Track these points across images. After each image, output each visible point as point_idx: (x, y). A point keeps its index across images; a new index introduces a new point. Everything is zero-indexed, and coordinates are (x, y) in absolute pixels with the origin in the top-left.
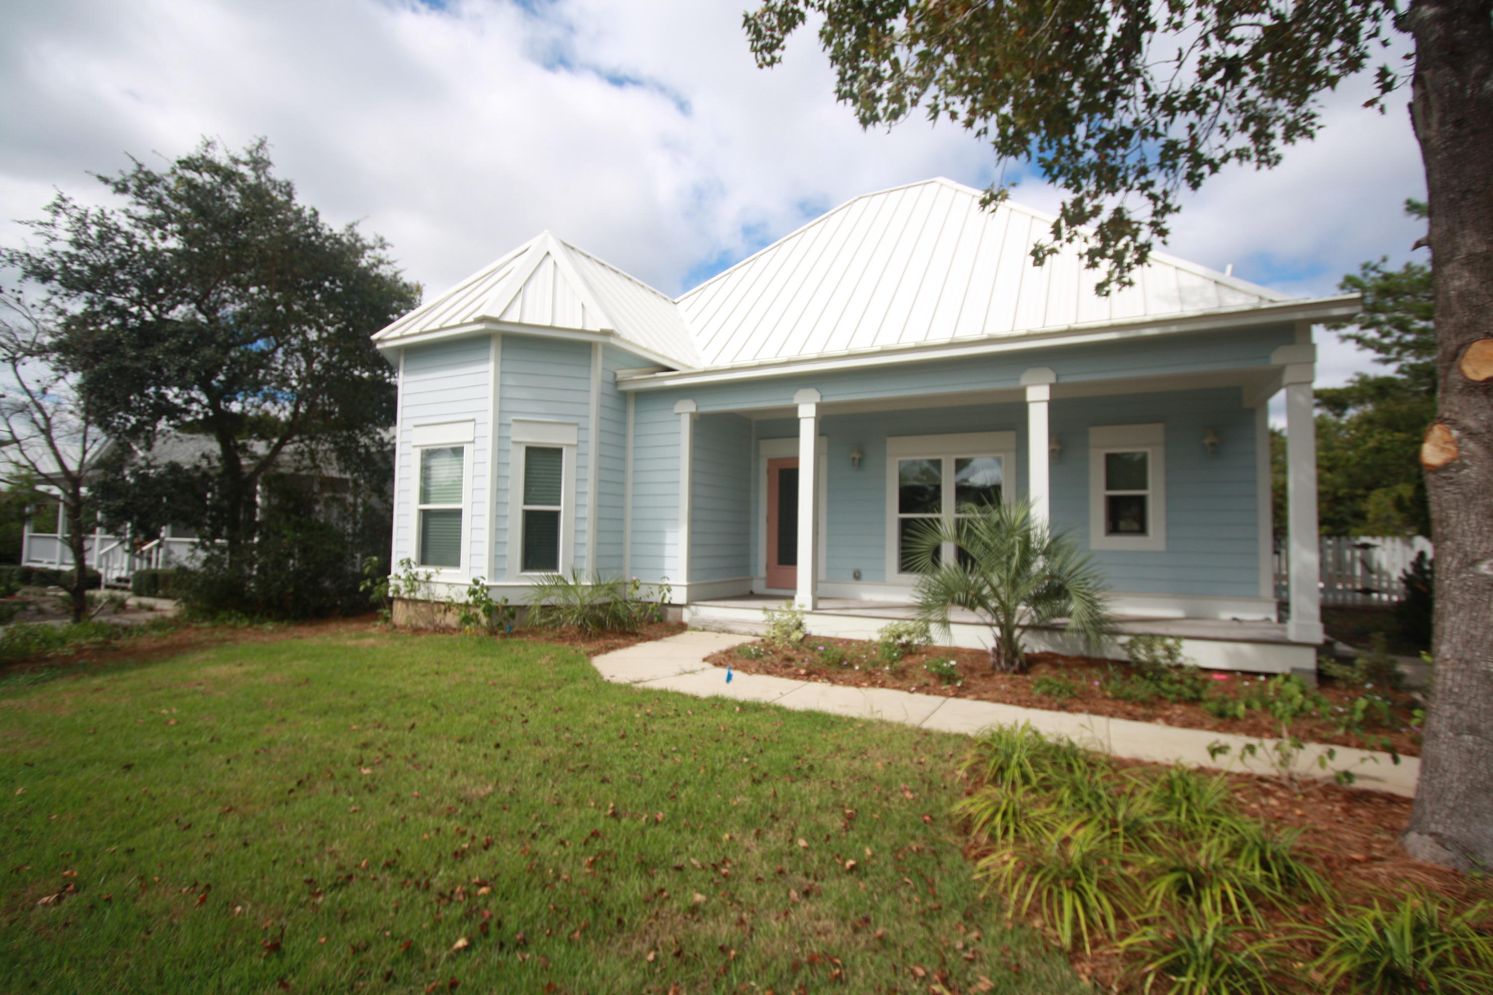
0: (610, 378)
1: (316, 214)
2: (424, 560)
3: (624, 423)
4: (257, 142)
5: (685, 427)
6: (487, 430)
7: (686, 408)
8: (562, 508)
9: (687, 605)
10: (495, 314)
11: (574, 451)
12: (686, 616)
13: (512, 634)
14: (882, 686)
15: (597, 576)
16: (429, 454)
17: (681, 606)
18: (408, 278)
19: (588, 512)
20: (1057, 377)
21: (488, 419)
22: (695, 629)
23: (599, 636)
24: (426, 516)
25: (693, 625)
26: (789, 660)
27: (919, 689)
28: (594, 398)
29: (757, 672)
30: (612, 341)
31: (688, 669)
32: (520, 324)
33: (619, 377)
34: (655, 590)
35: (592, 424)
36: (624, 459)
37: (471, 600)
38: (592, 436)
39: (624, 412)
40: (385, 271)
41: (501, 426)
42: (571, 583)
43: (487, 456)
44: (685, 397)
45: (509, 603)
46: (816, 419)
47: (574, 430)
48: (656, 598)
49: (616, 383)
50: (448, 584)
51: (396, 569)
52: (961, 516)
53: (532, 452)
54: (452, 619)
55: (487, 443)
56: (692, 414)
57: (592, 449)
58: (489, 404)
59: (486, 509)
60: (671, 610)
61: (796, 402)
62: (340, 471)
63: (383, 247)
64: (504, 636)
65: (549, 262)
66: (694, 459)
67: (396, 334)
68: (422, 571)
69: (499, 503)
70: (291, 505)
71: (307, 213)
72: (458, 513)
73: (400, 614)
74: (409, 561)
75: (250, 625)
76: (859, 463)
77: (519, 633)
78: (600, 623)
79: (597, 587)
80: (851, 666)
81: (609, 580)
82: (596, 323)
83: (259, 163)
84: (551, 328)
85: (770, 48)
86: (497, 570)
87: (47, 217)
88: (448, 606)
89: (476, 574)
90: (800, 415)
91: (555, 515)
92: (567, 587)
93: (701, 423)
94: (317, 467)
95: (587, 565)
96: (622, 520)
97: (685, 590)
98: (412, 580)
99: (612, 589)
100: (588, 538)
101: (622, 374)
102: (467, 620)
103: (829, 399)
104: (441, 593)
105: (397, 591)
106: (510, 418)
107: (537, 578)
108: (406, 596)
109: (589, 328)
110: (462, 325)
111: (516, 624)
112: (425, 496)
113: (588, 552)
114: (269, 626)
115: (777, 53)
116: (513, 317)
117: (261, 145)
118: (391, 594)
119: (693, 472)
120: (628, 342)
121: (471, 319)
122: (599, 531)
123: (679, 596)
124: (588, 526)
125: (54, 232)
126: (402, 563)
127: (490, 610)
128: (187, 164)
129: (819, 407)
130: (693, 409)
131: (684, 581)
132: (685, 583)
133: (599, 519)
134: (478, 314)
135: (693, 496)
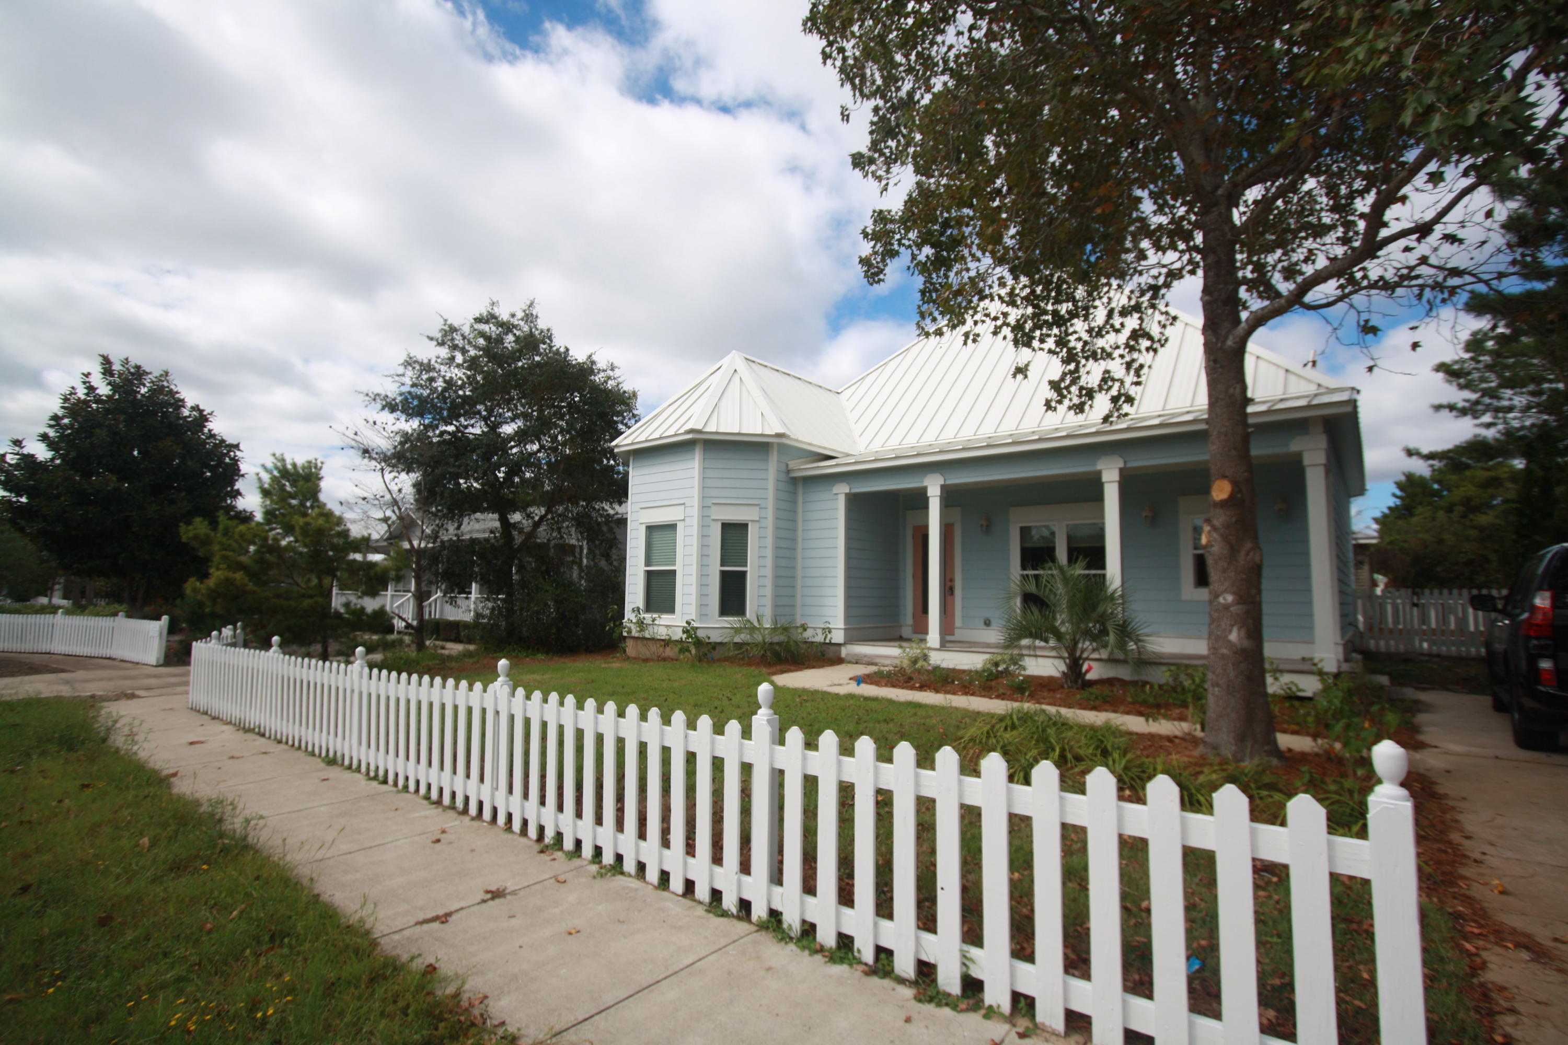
0: (783, 468)
1: (567, 350)
2: (649, 608)
3: (794, 502)
4: (528, 303)
5: (841, 505)
6: (695, 511)
7: (842, 489)
8: (748, 569)
9: (845, 644)
10: (699, 427)
11: (757, 525)
12: (844, 652)
13: (714, 661)
14: (972, 695)
15: (775, 622)
16: (651, 529)
17: (839, 645)
18: (627, 387)
19: (768, 571)
20: (1125, 463)
21: (694, 502)
22: (850, 662)
23: (775, 664)
24: (650, 575)
25: (849, 659)
26: (910, 679)
27: (998, 697)
28: (771, 485)
29: (886, 685)
30: (784, 441)
31: (836, 682)
32: (717, 433)
33: (791, 467)
34: (820, 632)
35: (770, 504)
36: (795, 531)
37: (684, 636)
38: (770, 514)
39: (795, 493)
40: (611, 384)
41: (704, 507)
42: (756, 624)
43: (694, 530)
44: (842, 481)
45: (712, 640)
46: (941, 497)
47: (757, 508)
48: (819, 638)
49: (788, 471)
50: (667, 626)
51: (629, 615)
52: (1025, 572)
53: (727, 527)
54: (669, 652)
55: (695, 522)
56: (846, 494)
57: (770, 523)
58: (696, 492)
59: (693, 570)
60: (833, 648)
61: (925, 484)
62: (578, 540)
63: (612, 370)
64: (708, 662)
65: (736, 379)
66: (848, 529)
67: (628, 441)
68: (648, 616)
69: (703, 566)
70: (543, 568)
71: (562, 350)
72: (674, 572)
73: (630, 648)
74: (638, 609)
75: (527, 656)
76: (987, 528)
77: (719, 660)
78: (777, 655)
79: (774, 630)
80: (953, 682)
81: (783, 622)
82: (772, 427)
83: (529, 317)
84: (739, 434)
85: (877, 274)
86: (702, 616)
87: (401, 370)
88: (667, 642)
89: (688, 618)
90: (929, 494)
91: (743, 574)
92: (755, 627)
93: (853, 501)
94: (562, 537)
95: (768, 612)
96: (794, 577)
97: (842, 632)
98: (641, 623)
99: (786, 629)
100: (768, 591)
101: (793, 464)
102: (682, 651)
103: (949, 482)
104: (662, 633)
105: (630, 631)
106: (709, 502)
107: (732, 621)
108: (637, 635)
109: (767, 432)
110: (676, 435)
111: (716, 654)
112: (648, 561)
113: (768, 602)
114: (541, 656)
115: (881, 276)
116: (711, 428)
117: (531, 305)
118: (625, 634)
119: (848, 539)
120: (797, 440)
121: (682, 431)
122: (776, 586)
123: (838, 637)
124: (768, 582)
125: (403, 379)
126: (633, 610)
127: (699, 643)
128: (479, 320)
129: (943, 487)
130: (847, 491)
131: (841, 625)
132: (842, 626)
133: (776, 577)
134: (688, 427)
135: (848, 558)
